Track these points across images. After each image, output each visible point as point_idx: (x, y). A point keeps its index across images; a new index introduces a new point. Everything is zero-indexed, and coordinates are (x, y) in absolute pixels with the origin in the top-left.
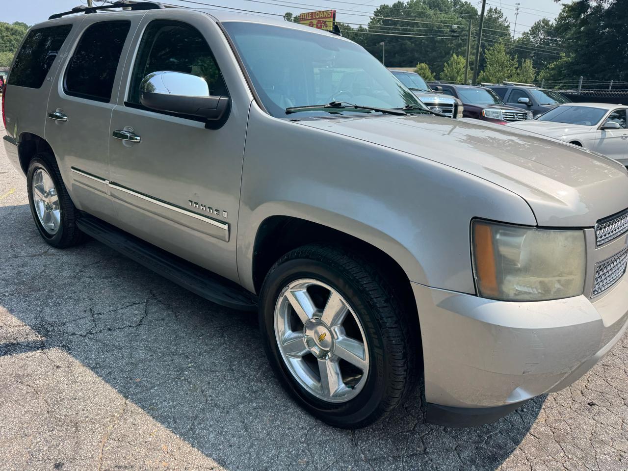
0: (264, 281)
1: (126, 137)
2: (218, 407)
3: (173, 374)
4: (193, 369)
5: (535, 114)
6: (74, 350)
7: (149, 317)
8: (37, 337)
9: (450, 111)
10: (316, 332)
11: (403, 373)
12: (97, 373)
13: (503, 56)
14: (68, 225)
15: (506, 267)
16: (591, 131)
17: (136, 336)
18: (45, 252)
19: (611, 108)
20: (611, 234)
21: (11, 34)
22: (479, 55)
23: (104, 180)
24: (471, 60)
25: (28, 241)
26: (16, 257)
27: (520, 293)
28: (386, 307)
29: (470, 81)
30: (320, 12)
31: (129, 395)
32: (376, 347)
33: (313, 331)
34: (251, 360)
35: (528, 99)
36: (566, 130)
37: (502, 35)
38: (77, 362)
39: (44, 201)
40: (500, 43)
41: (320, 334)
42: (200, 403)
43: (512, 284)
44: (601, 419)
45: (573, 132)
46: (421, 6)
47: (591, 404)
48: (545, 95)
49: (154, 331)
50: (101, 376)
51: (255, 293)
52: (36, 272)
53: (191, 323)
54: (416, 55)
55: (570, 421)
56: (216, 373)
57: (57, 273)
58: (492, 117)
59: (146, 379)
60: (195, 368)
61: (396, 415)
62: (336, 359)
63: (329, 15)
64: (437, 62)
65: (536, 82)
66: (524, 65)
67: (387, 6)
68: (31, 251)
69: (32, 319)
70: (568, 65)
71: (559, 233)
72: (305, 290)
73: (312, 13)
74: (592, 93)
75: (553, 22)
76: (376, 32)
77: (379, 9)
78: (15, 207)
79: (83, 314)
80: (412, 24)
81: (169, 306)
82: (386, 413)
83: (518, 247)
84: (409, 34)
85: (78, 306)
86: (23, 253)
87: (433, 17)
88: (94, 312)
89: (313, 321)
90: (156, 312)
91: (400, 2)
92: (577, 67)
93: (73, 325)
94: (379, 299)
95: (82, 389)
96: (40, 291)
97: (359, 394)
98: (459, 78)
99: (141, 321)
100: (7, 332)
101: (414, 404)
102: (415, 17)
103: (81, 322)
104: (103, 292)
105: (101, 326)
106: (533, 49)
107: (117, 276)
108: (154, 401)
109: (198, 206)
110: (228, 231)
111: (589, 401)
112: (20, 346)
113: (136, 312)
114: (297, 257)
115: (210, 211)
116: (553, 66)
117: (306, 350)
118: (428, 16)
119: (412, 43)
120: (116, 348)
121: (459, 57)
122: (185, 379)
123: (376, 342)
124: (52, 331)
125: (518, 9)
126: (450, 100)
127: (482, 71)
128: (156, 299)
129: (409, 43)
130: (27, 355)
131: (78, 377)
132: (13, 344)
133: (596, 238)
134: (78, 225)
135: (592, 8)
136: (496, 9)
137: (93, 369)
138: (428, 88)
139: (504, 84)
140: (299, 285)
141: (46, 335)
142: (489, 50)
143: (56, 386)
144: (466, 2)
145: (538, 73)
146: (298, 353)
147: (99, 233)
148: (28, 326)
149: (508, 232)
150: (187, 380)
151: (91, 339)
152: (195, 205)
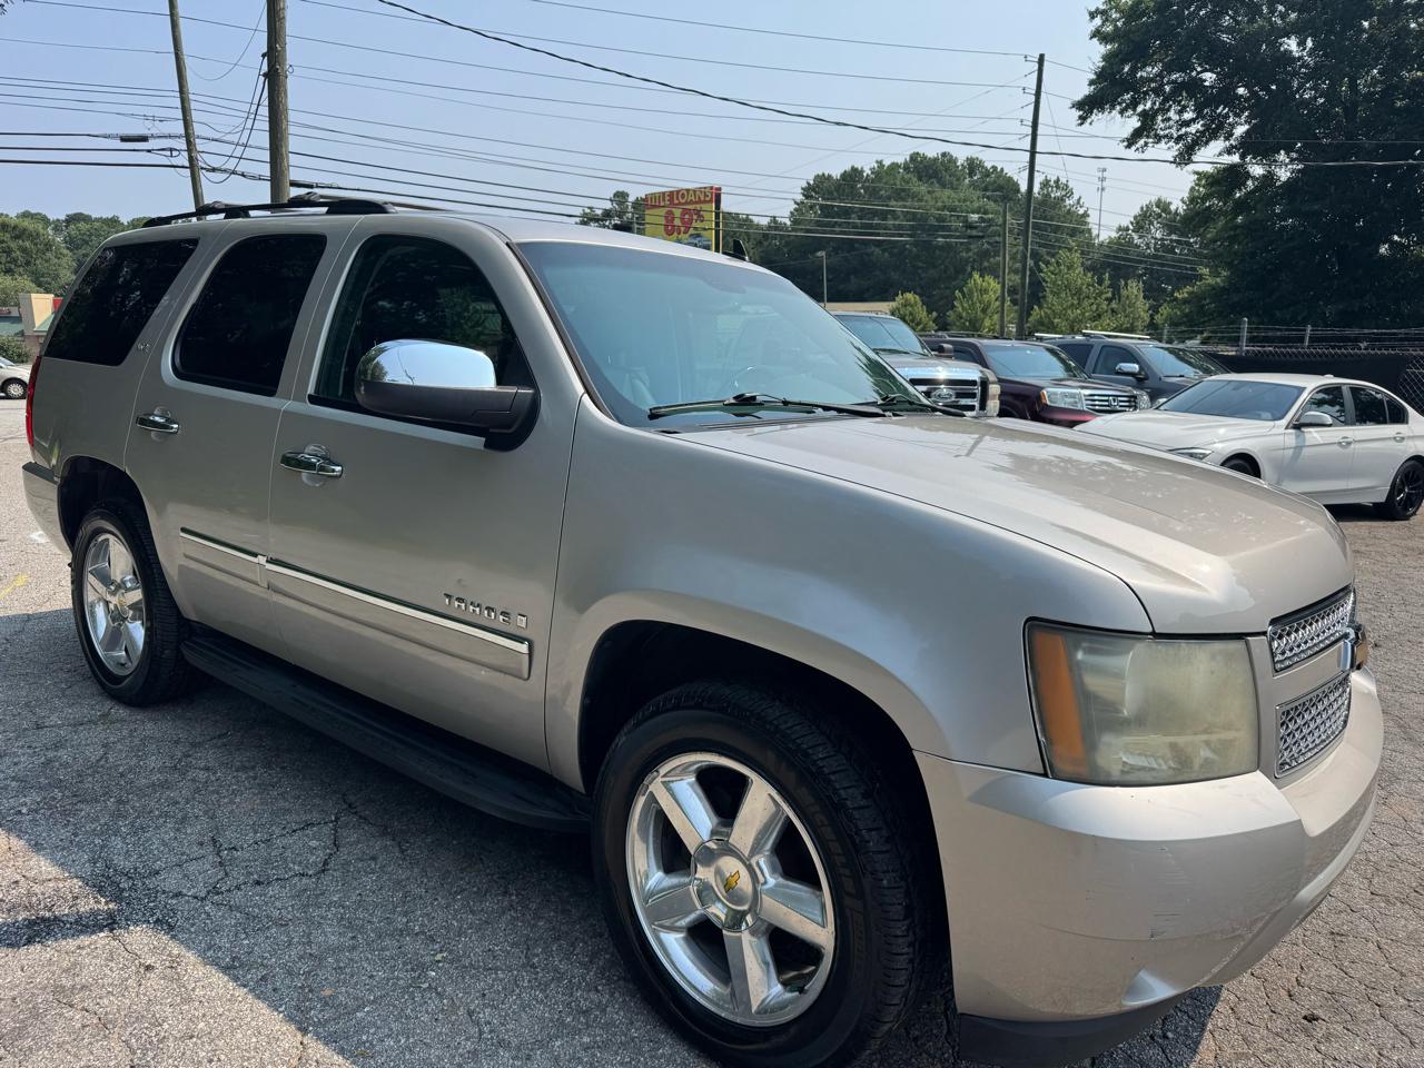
0: (606, 761)
1: (310, 466)
2: (507, 1046)
3: (404, 977)
4: (447, 966)
5: (1153, 396)
6: (183, 930)
7: (344, 853)
8: (98, 902)
9: (973, 396)
10: (718, 872)
11: (906, 950)
12: (236, 979)
13: (1079, 277)
14: (162, 653)
15: (1102, 717)
16: (1274, 431)
17: (317, 896)
18: (104, 716)
19: (1310, 383)
20: (1303, 647)
21: (12, 237)
22: (1028, 273)
23: (255, 555)
24: (1011, 284)
25: (63, 691)
26: (39, 727)
27: (1133, 768)
28: (867, 807)
29: (1013, 328)
30: (688, 190)
31: (309, 1025)
32: (849, 894)
33: (712, 869)
34: (573, 945)
35: (1137, 366)
36: (1222, 431)
37: (1073, 233)
38: (191, 957)
39: (107, 603)
40: (1070, 250)
41: (728, 875)
42: (467, 1039)
43: (1116, 751)
44: (1333, 1048)
45: (1238, 434)
46: (899, 177)
47: (1311, 1018)
48: (1172, 358)
49: (355, 883)
50: (245, 986)
51: (583, 791)
52: (87, 759)
53: (436, 865)
54: (895, 276)
55: (1267, 1057)
56: (496, 974)
57: (134, 761)
58: (1063, 406)
59: (344, 990)
60: (452, 962)
61: (894, 1054)
62: (763, 928)
63: (706, 196)
64: (939, 289)
65: (1154, 330)
66: (1124, 293)
67: (829, 176)
68: (73, 713)
69: (84, 864)
70: (1217, 293)
71: (1197, 647)
72: (693, 779)
73: (672, 192)
74: (1270, 351)
75: (1178, 205)
76: (808, 231)
77: (812, 182)
78: (29, 617)
79: (196, 851)
80: (882, 214)
81: (386, 828)
82: (872, 1042)
83: (1119, 675)
84: (878, 235)
85: (186, 834)
86: (55, 719)
87: (927, 197)
88: (221, 845)
89: (712, 845)
90: (358, 842)
91: (857, 169)
92: (1235, 298)
93: (176, 874)
94: (850, 791)
95: (204, 1015)
96: (97, 801)
97: (816, 1002)
98: (987, 323)
99: (326, 863)
100: (29, 894)
101: (932, 1030)
102: (889, 198)
103: (192, 867)
104: (238, 800)
105: (238, 876)
106: (1140, 262)
107: (268, 765)
108: (364, 1038)
109: (463, 605)
110: (527, 657)
111: (1304, 1013)
112: (62, 924)
113: (314, 843)
114: (677, 707)
115: (489, 615)
116: (1186, 295)
117: (698, 912)
118: (914, 196)
119: (884, 251)
120: (276, 924)
121: (986, 278)
122: (430, 987)
123: (849, 885)
124: (130, 888)
125: (1103, 179)
126: (971, 372)
127: (1035, 307)
128: (356, 813)
129: (877, 251)
130: (78, 942)
131: (193, 989)
132: (44, 920)
133: (1273, 655)
134: (185, 651)
135: (1254, 178)
136: (1057, 181)
137: (226, 969)
138: (923, 347)
139: (1084, 335)
140: (680, 769)
141: (117, 897)
142: (1047, 263)
143: (148, 1011)
144: (994, 168)
145: (1155, 309)
146: (679, 920)
147: (236, 670)
148: (75, 880)
149: (1096, 646)
150: (436, 990)
151: (217, 905)
152: (456, 603)
